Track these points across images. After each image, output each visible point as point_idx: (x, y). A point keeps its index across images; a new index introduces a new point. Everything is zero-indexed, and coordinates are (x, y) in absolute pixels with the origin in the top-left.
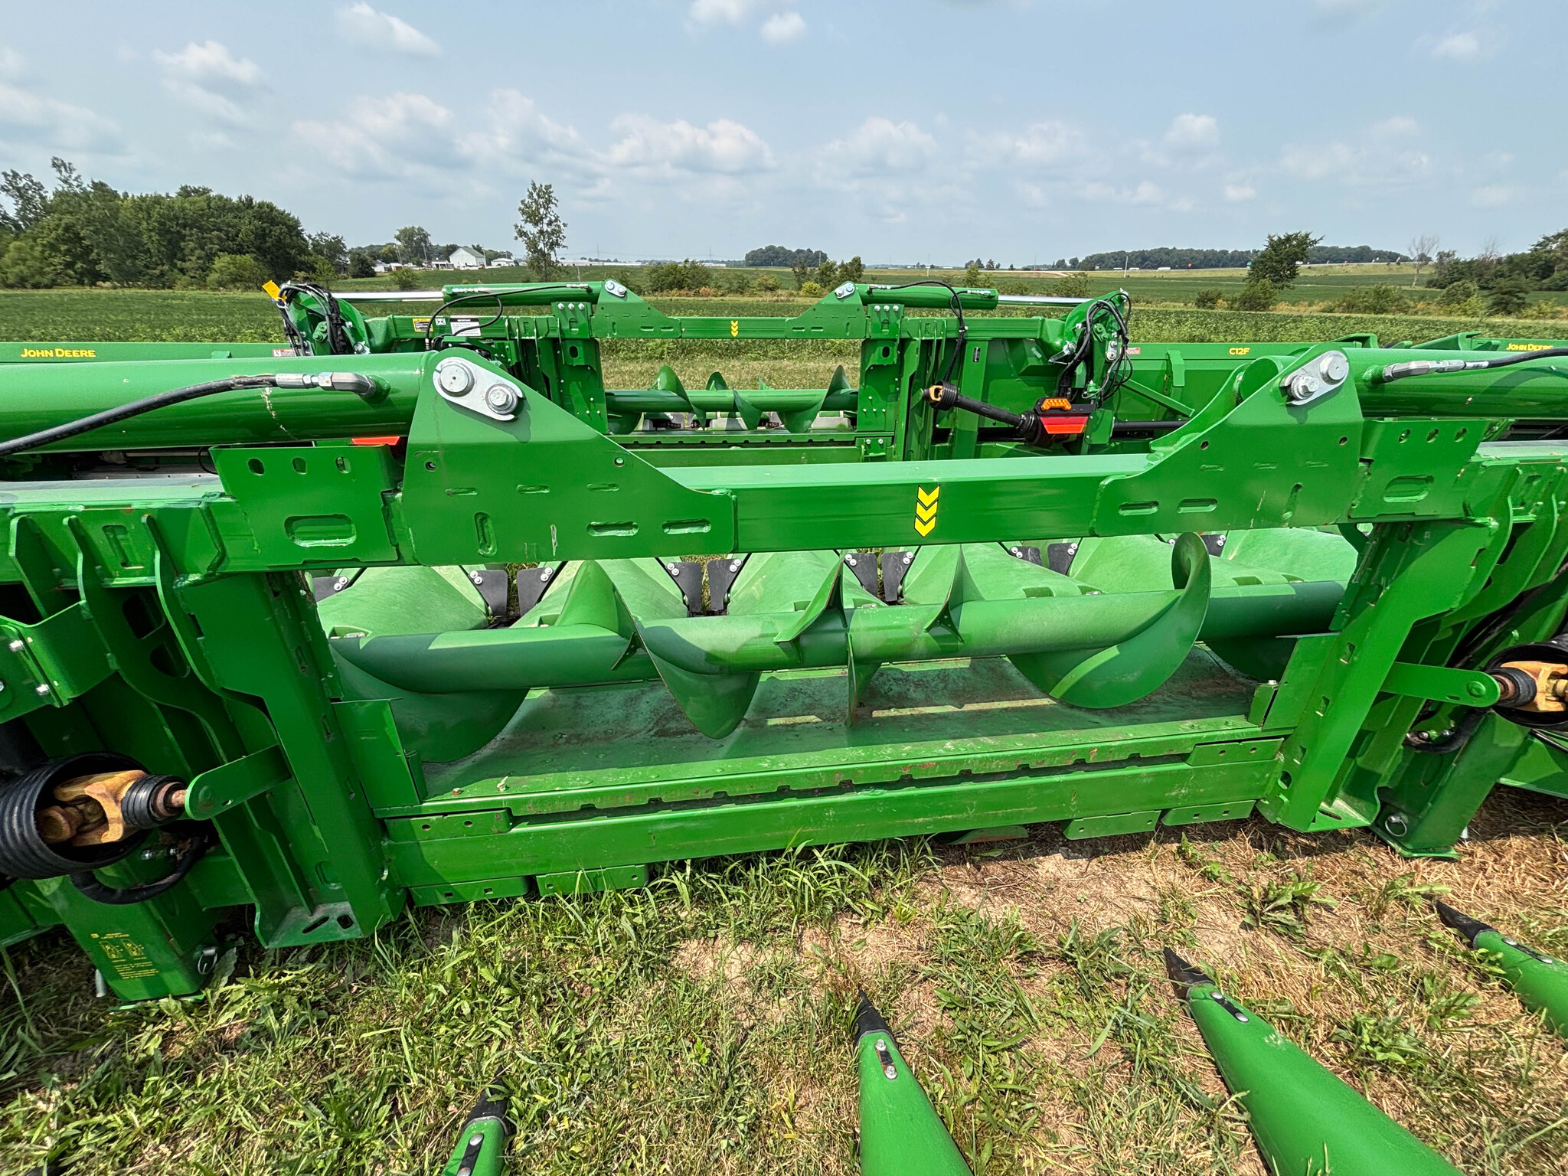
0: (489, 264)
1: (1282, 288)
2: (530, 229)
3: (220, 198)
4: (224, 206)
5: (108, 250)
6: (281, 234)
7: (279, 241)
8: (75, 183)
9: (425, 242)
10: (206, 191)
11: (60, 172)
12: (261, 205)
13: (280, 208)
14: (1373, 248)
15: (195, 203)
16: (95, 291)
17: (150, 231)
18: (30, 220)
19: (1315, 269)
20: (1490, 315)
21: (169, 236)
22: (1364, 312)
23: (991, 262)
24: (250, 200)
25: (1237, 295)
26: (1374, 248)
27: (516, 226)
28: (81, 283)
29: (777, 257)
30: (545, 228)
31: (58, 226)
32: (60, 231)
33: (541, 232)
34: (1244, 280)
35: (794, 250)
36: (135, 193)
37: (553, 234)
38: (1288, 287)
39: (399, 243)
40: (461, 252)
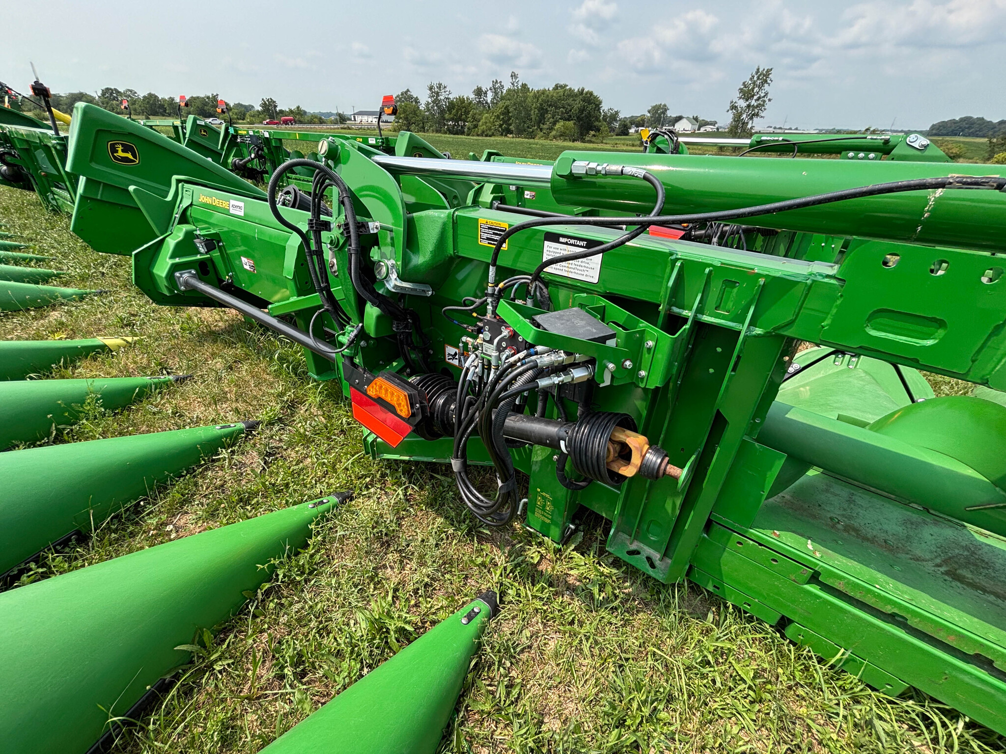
0: (699, 129)
4: (570, 94)
5: (517, 118)
7: (589, 113)
8: (516, 84)
9: (664, 114)
10: (565, 86)
11: (512, 79)
12: (587, 93)
13: (596, 94)
15: (559, 93)
16: (506, 139)
17: (536, 108)
18: (494, 104)
21: (542, 111)
24: (583, 90)
27: (731, 102)
28: (502, 135)
30: (753, 103)
31: (503, 106)
32: (503, 109)
33: (749, 106)
36: (536, 88)
37: (757, 107)
39: (649, 115)
40: (684, 121)
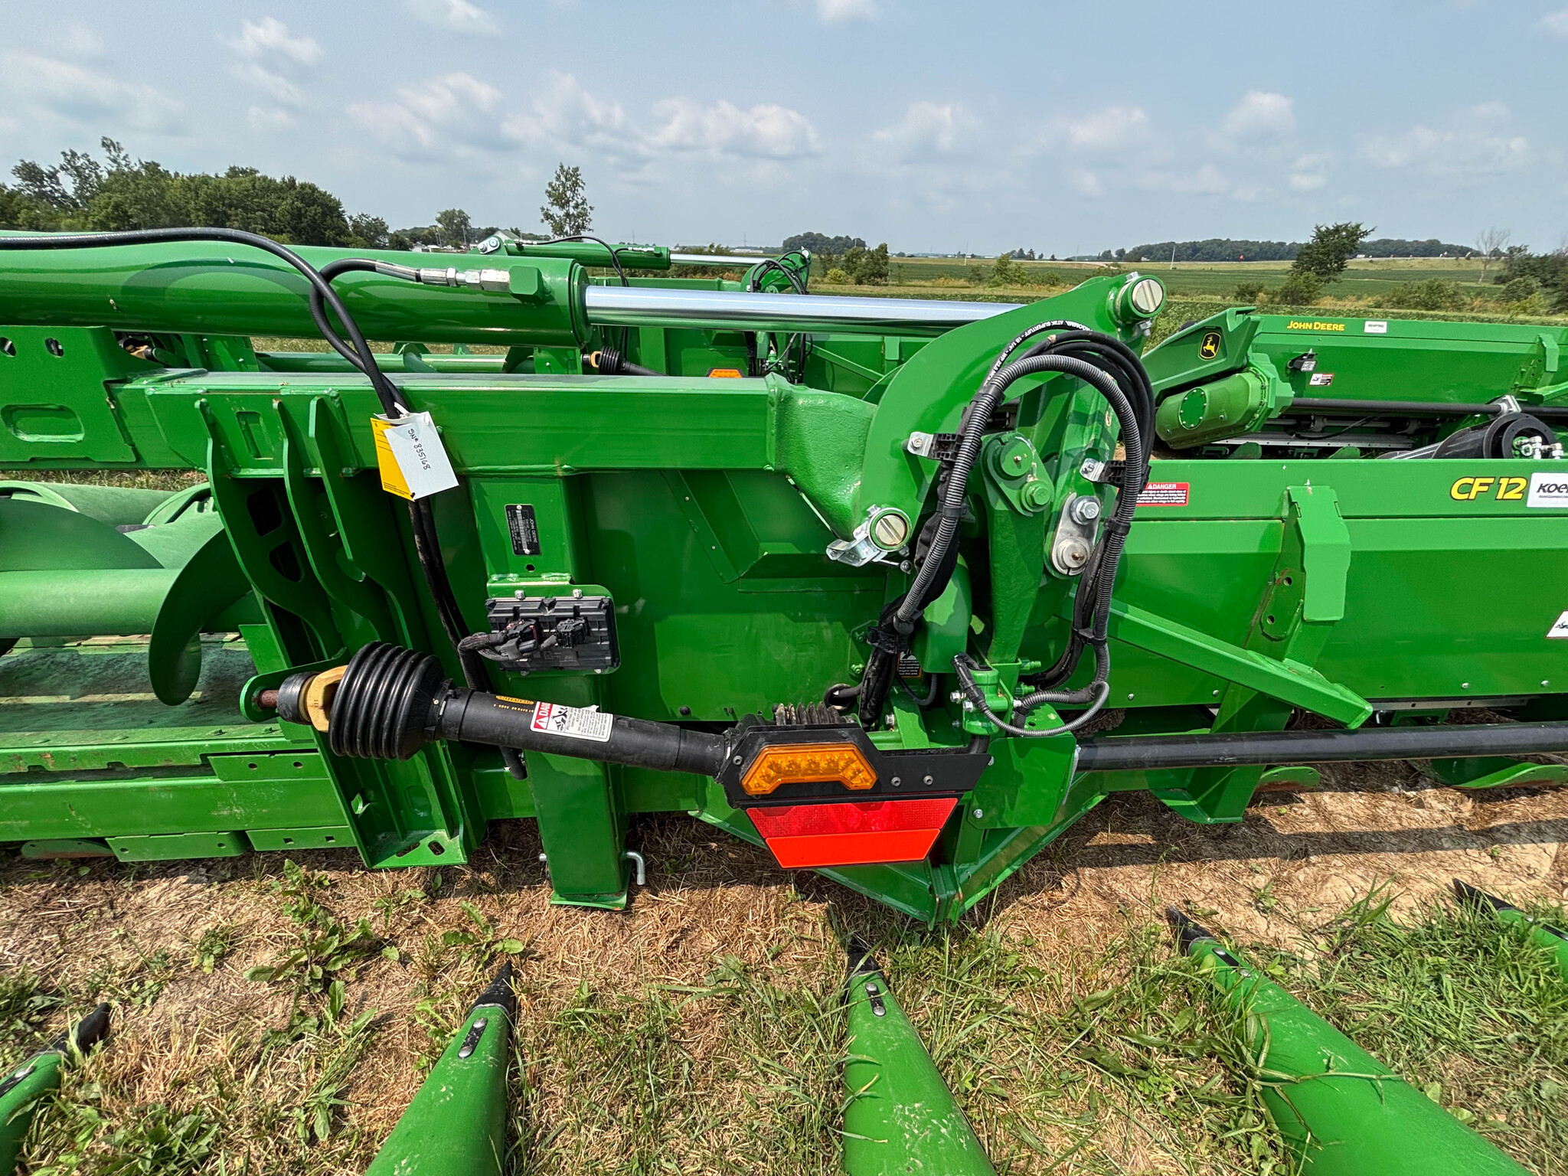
1: (1328, 281)
2: (557, 212)
3: (265, 178)
4: (269, 187)
6: (316, 214)
7: (314, 221)
8: (123, 163)
9: (466, 225)
10: (253, 172)
11: (110, 151)
12: (303, 186)
13: (322, 189)
14: (1443, 242)
15: (241, 183)
17: (198, 210)
18: (87, 198)
19: (1377, 263)
20: (1554, 313)
21: (215, 216)
22: (1415, 308)
23: (1032, 252)
24: (293, 181)
25: (1278, 288)
26: (1445, 241)
27: (543, 209)
29: (815, 244)
30: (572, 211)
31: (108, 204)
32: (110, 210)
33: (567, 215)
34: (1288, 272)
35: (832, 237)
36: (185, 173)
37: (579, 217)
38: (1335, 280)
39: (440, 226)
